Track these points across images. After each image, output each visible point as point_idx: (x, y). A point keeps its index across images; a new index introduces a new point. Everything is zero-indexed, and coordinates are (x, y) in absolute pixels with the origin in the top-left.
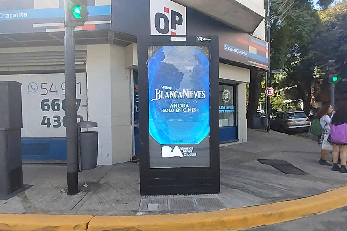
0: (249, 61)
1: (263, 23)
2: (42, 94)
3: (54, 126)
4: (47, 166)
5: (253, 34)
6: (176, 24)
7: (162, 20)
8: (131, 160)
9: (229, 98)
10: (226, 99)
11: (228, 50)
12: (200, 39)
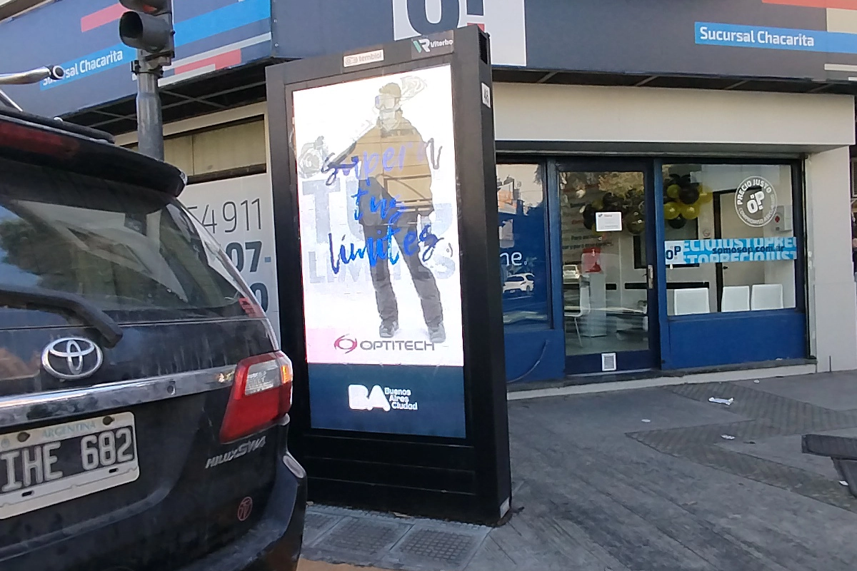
9: (766, 208)
10: (752, 212)
12: (423, 46)
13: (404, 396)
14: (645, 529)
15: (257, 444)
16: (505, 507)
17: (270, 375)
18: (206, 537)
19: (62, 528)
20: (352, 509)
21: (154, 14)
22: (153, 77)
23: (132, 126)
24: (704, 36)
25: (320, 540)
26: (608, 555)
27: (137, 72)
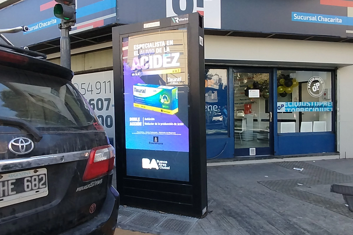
10: (314, 91)
12: (176, 20)
13: (165, 164)
14: (262, 222)
15: (99, 182)
16: (204, 210)
17: (105, 154)
18: (76, 219)
19: (15, 214)
20: (142, 209)
21: (68, 5)
22: (67, 30)
23: (58, 50)
24: (295, 17)
25: (128, 221)
26: (245, 232)
27: (61, 28)
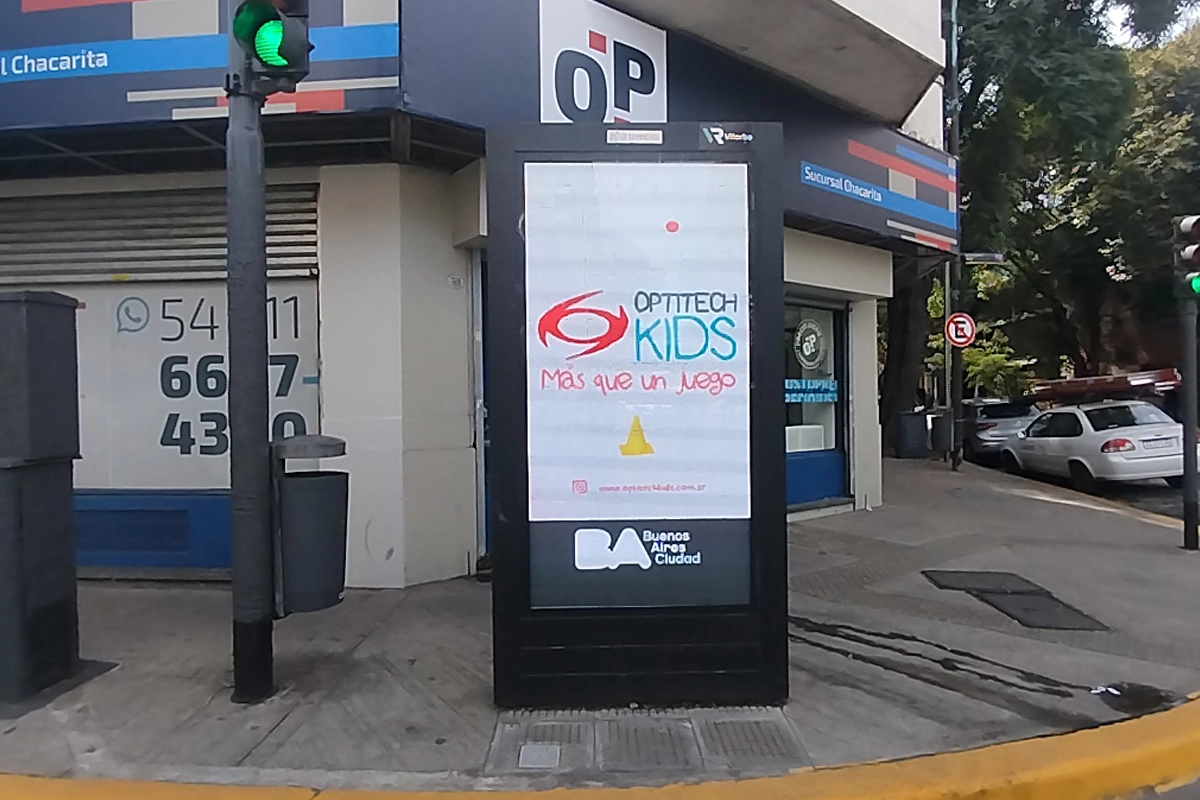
0: (889, 223)
1: (935, 91)
2: (164, 339)
3: (205, 450)
4: (175, 591)
5: (903, 127)
6: (631, 92)
7: (581, 78)
8: (474, 571)
9: (817, 351)
10: (807, 354)
11: (815, 182)
